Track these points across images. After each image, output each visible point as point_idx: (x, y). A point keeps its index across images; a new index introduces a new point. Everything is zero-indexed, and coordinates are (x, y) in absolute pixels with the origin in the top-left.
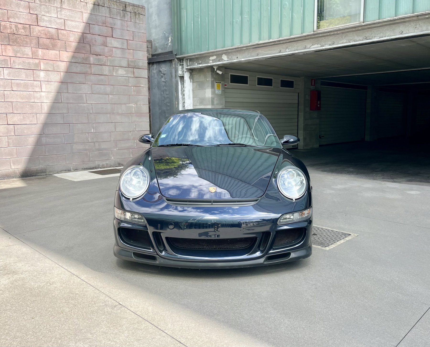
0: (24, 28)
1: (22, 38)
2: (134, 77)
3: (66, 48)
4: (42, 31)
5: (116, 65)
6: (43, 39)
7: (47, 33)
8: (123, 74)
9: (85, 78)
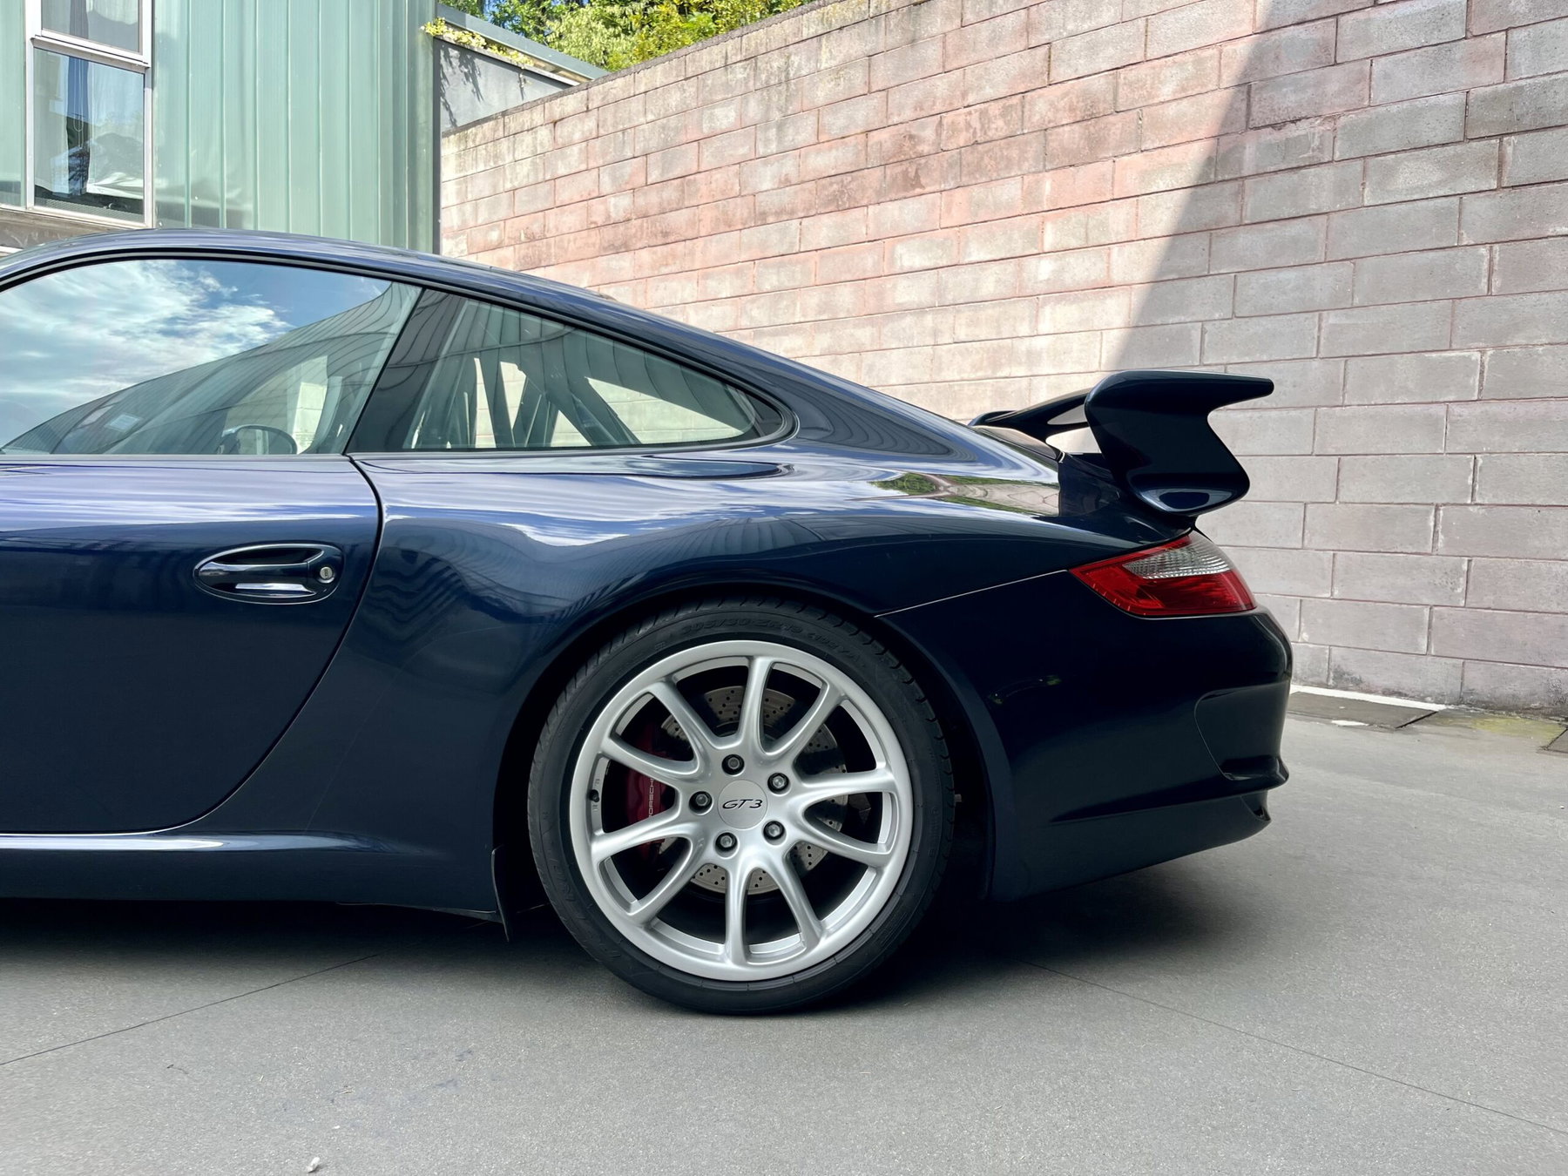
0: (1005, 112)
1: (996, 150)
2: (1500, 188)
3: (1140, 139)
4: (1062, 99)
5: (1383, 146)
6: (1061, 129)
7: (1078, 102)
8: (1421, 189)
9: (1207, 250)
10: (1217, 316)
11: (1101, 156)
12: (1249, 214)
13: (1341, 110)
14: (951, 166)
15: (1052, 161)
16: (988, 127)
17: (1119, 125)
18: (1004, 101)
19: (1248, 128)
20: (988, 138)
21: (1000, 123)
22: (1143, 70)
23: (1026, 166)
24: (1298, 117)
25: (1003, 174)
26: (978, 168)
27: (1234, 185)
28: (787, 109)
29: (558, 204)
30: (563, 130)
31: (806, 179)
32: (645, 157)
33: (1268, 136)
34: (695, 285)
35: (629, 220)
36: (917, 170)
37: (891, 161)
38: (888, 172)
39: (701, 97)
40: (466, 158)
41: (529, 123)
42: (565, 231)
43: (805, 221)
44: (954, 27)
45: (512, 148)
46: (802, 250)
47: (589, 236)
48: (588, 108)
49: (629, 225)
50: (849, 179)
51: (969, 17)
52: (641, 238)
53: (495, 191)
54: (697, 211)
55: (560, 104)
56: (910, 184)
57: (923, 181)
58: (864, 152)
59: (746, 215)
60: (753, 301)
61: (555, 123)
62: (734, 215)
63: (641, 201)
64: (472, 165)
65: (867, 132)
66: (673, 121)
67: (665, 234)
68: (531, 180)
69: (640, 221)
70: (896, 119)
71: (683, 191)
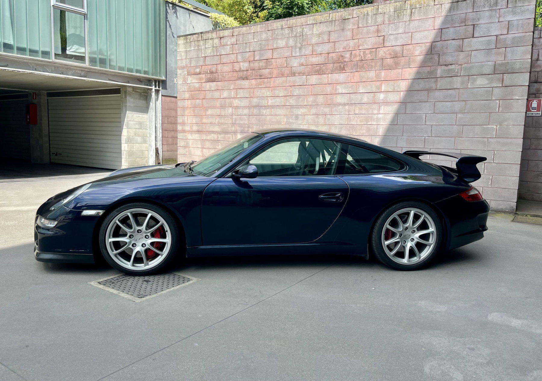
0: (371, 53)
1: (368, 63)
2: (502, 86)
3: (409, 65)
4: (388, 51)
5: (474, 73)
6: (387, 59)
7: (392, 53)
8: (483, 85)
9: (427, 95)
10: (430, 112)
11: (398, 68)
12: (438, 87)
13: (463, 63)
14: (354, 65)
15: (383, 67)
16: (366, 56)
17: (404, 60)
18: (371, 50)
19: (438, 65)
20: (365, 59)
21: (369, 55)
22: (410, 46)
23: (377, 68)
24: (452, 64)
25: (370, 69)
26: (362, 67)
27: (435, 79)
28: (302, 43)
29: (222, 63)
30: (224, 41)
31: (309, 64)
32: (253, 52)
33: (444, 68)
34: (271, 92)
35: (248, 70)
36: (344, 66)
37: (336, 62)
38: (335, 65)
39: (273, 36)
40: (187, 45)
41: (211, 37)
42: (224, 71)
43: (308, 77)
44: (356, 27)
45: (204, 44)
46: (307, 84)
47: (233, 74)
48: (233, 35)
49: (248, 72)
50: (323, 66)
51: (360, 25)
52: (252, 76)
53: (198, 56)
54: (272, 70)
55: (223, 33)
56: (342, 69)
57: (346, 69)
58: (327, 59)
59: (288, 73)
60: (290, 98)
61: (221, 38)
62: (284, 73)
63: (252, 65)
64: (189, 47)
65: (328, 53)
66: (263, 43)
67: (261, 76)
68: (212, 54)
69: (252, 71)
70: (337, 51)
71: (267, 63)
